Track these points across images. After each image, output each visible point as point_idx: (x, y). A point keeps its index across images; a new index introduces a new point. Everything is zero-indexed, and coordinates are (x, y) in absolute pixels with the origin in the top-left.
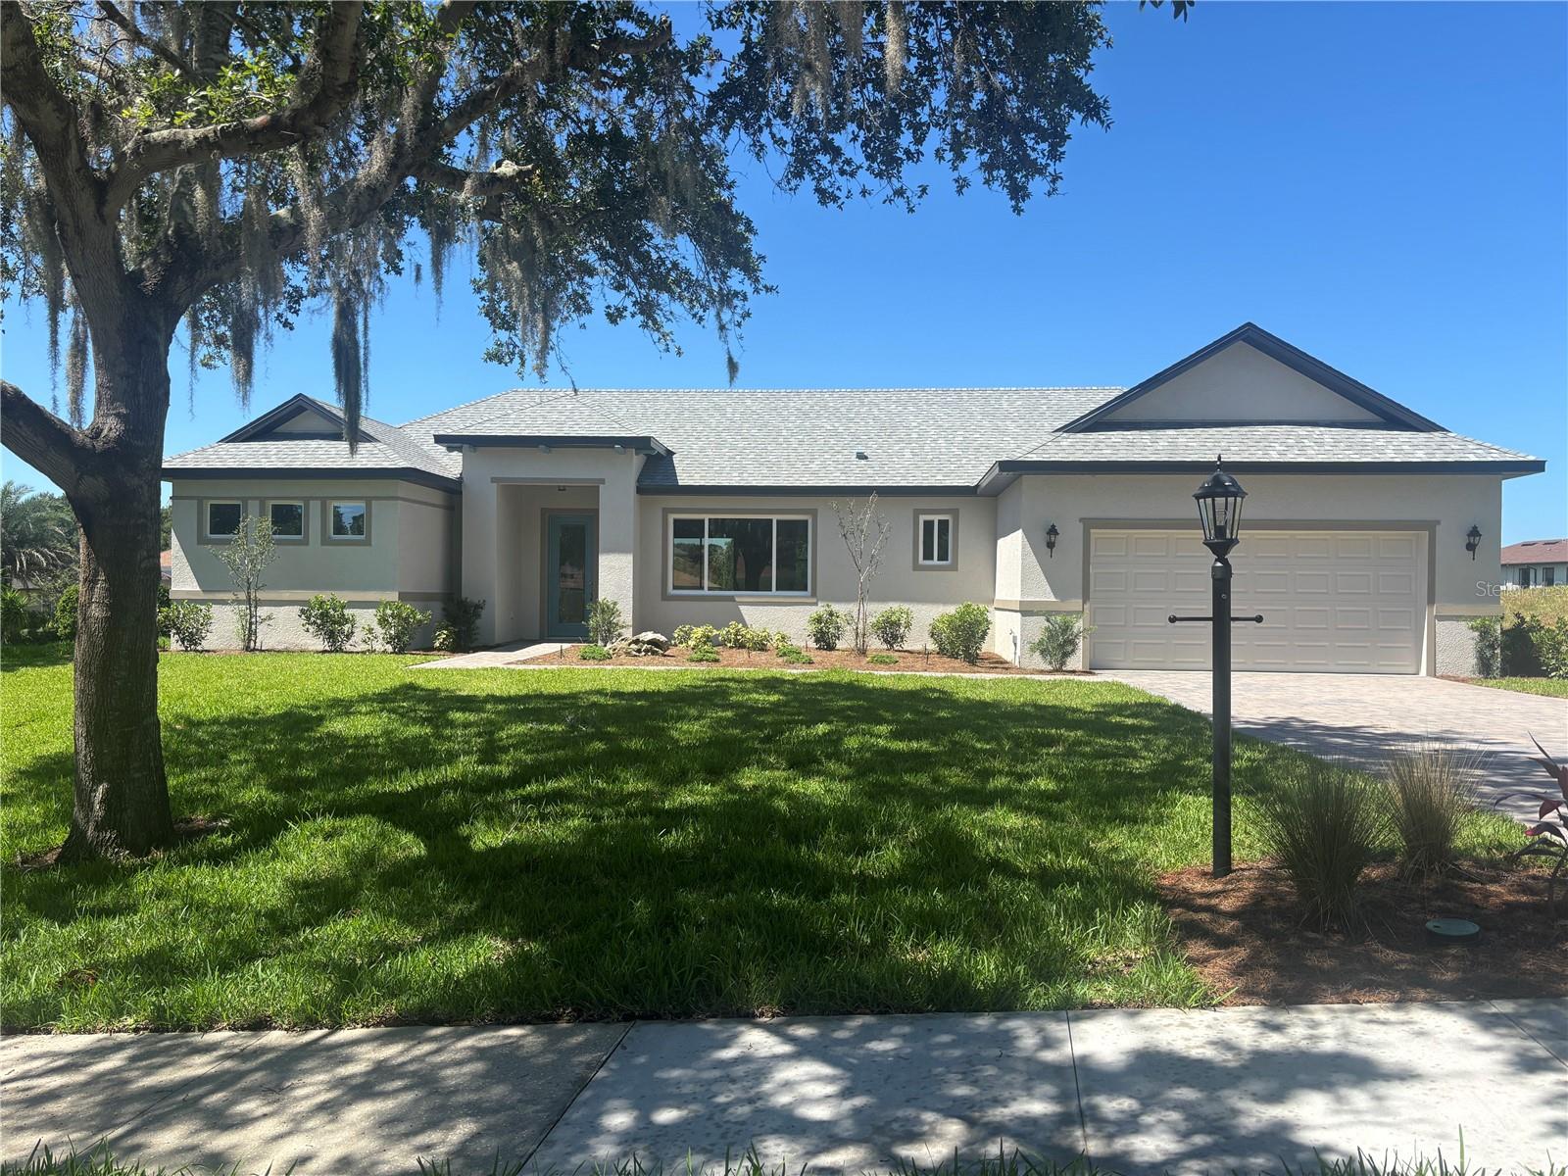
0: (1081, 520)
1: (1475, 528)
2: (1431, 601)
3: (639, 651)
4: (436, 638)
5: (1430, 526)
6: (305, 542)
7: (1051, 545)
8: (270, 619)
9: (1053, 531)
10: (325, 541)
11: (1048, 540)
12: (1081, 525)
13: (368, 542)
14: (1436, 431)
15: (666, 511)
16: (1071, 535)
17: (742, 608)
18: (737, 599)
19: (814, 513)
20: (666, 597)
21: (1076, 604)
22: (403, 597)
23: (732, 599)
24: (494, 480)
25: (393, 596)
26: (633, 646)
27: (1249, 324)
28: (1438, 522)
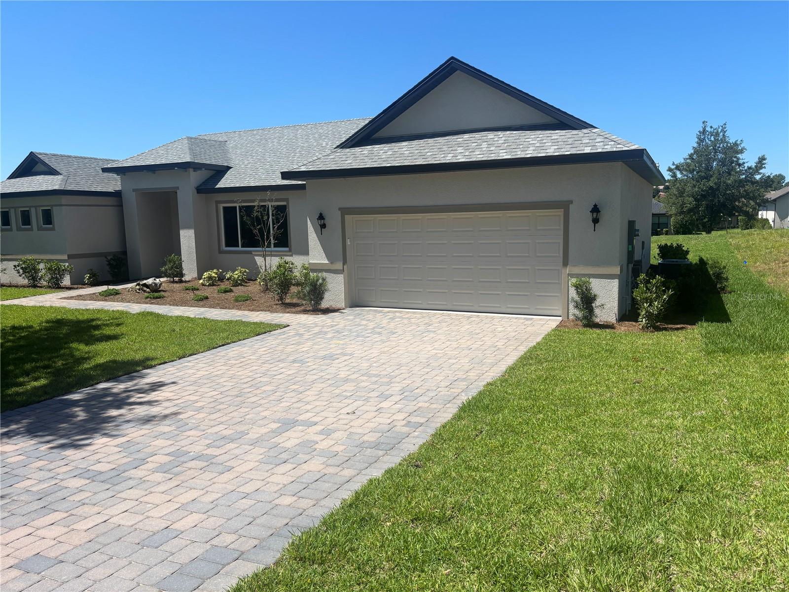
0: (340, 209)
1: (595, 206)
2: (565, 263)
3: (139, 290)
4: (84, 278)
5: (565, 206)
6: (31, 229)
7: (323, 226)
8: (5, 270)
9: (321, 217)
10: (40, 229)
11: (322, 223)
12: (340, 212)
13: (53, 229)
14: (586, 128)
15: (218, 202)
16: (333, 220)
17: (256, 258)
18: (253, 253)
19: (287, 200)
20: (221, 252)
21: (339, 266)
22: (70, 257)
23: (250, 252)
24: (134, 190)
25: (66, 257)
26: (138, 287)
27: (452, 58)
28: (571, 202)
